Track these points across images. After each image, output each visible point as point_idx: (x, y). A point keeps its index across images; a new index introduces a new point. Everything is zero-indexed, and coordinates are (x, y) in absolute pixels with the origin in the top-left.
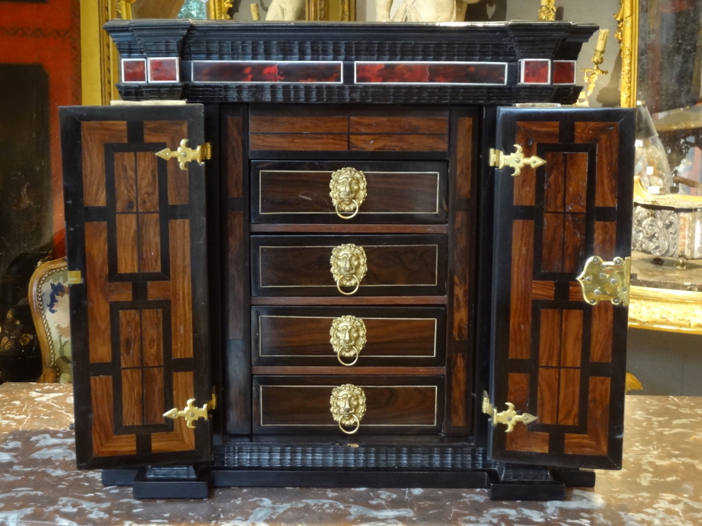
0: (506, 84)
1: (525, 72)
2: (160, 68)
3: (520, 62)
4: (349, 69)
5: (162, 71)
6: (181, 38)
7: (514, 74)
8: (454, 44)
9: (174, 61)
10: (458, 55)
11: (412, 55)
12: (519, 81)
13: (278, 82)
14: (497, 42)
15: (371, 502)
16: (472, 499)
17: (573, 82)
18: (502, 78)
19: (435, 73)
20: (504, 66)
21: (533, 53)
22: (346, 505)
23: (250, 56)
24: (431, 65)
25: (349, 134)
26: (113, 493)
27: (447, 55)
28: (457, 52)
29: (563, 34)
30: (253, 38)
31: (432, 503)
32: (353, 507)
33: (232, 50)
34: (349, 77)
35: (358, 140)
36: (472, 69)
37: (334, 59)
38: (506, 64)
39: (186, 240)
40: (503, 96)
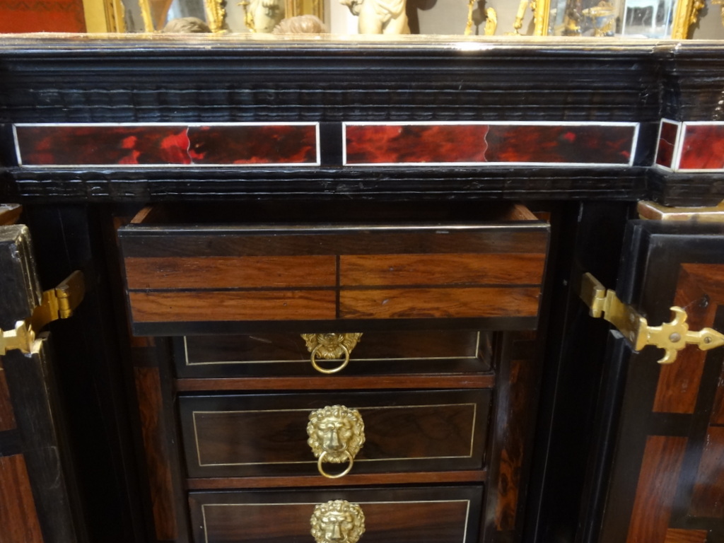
0: (631, 163)
1: (684, 148)
4: (331, 138)
8: (544, 88)
10: (546, 109)
11: (454, 110)
13: (192, 165)
18: (625, 153)
20: (632, 129)
24: (492, 128)
25: (338, 289)
27: (524, 109)
28: (547, 102)
34: (331, 153)
35: (356, 299)
36: (570, 136)
37: (302, 118)
38: (636, 126)
39: (22, 488)
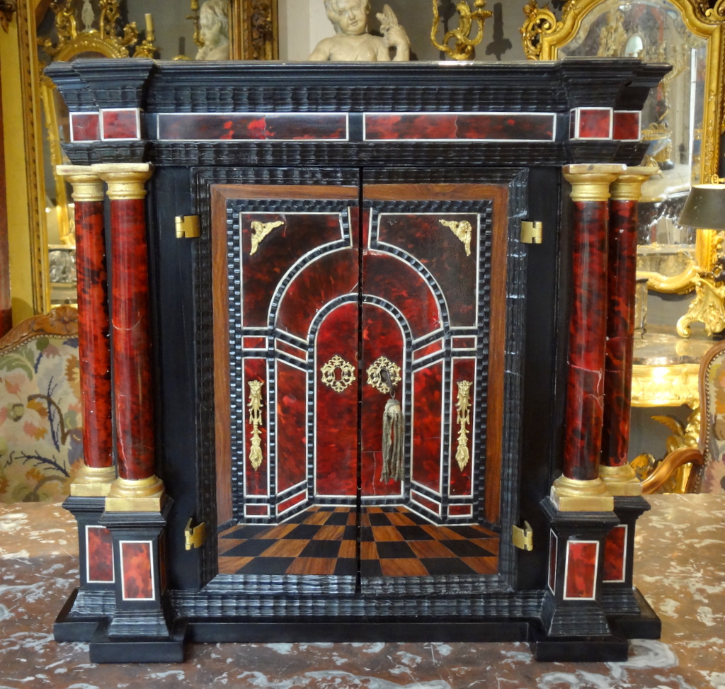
0: (554, 140)
1: (581, 124)
2: (116, 122)
3: (574, 112)
4: (356, 123)
5: (119, 125)
6: (142, 82)
7: (565, 128)
8: (490, 89)
9: (134, 112)
10: (494, 104)
11: (436, 104)
12: (572, 136)
13: (267, 140)
14: (544, 87)
15: (392, 671)
16: (515, 660)
17: (636, 138)
18: (548, 133)
19: (465, 127)
20: (552, 117)
21: (591, 99)
22: (363, 678)
23: (231, 107)
24: (460, 116)
26: (59, 674)
27: (479, 104)
28: (493, 99)
29: (630, 74)
30: (234, 83)
31: (469, 669)
32: (372, 682)
33: (208, 99)
36: (512, 122)
37: (338, 110)
38: (554, 115)
40: (550, 156)
